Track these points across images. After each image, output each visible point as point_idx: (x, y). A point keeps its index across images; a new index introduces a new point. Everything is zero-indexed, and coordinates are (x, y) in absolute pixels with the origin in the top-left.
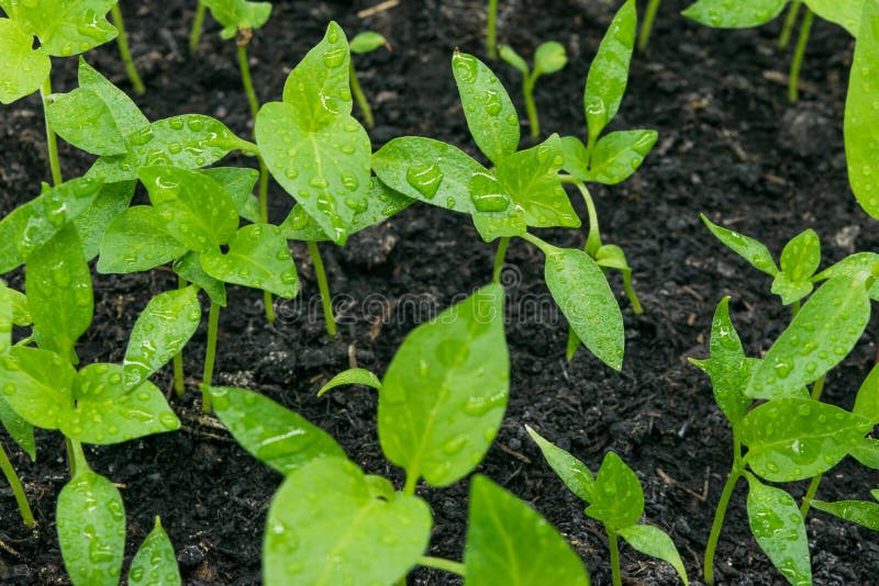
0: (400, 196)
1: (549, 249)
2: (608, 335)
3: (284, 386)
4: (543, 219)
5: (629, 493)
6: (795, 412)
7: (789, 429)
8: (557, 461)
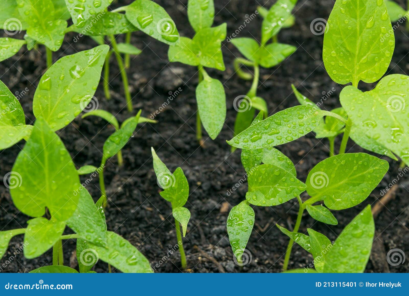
0: (132, 26)
1: (207, 78)
2: (216, 122)
3: (94, 124)
4: (209, 63)
5: (182, 190)
6: (273, 172)
7: (268, 181)
8: (158, 167)
